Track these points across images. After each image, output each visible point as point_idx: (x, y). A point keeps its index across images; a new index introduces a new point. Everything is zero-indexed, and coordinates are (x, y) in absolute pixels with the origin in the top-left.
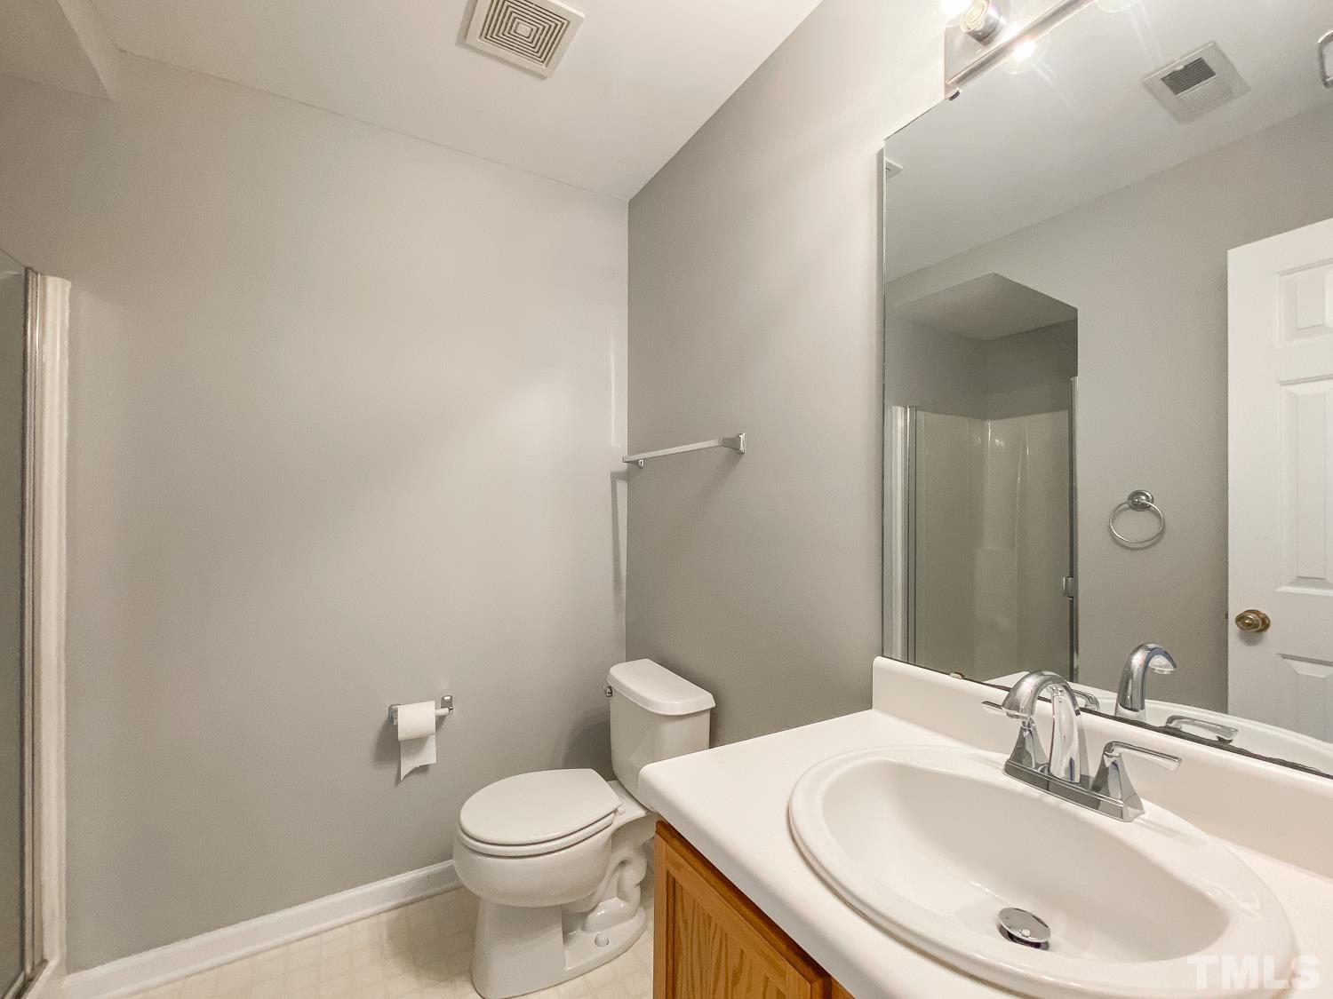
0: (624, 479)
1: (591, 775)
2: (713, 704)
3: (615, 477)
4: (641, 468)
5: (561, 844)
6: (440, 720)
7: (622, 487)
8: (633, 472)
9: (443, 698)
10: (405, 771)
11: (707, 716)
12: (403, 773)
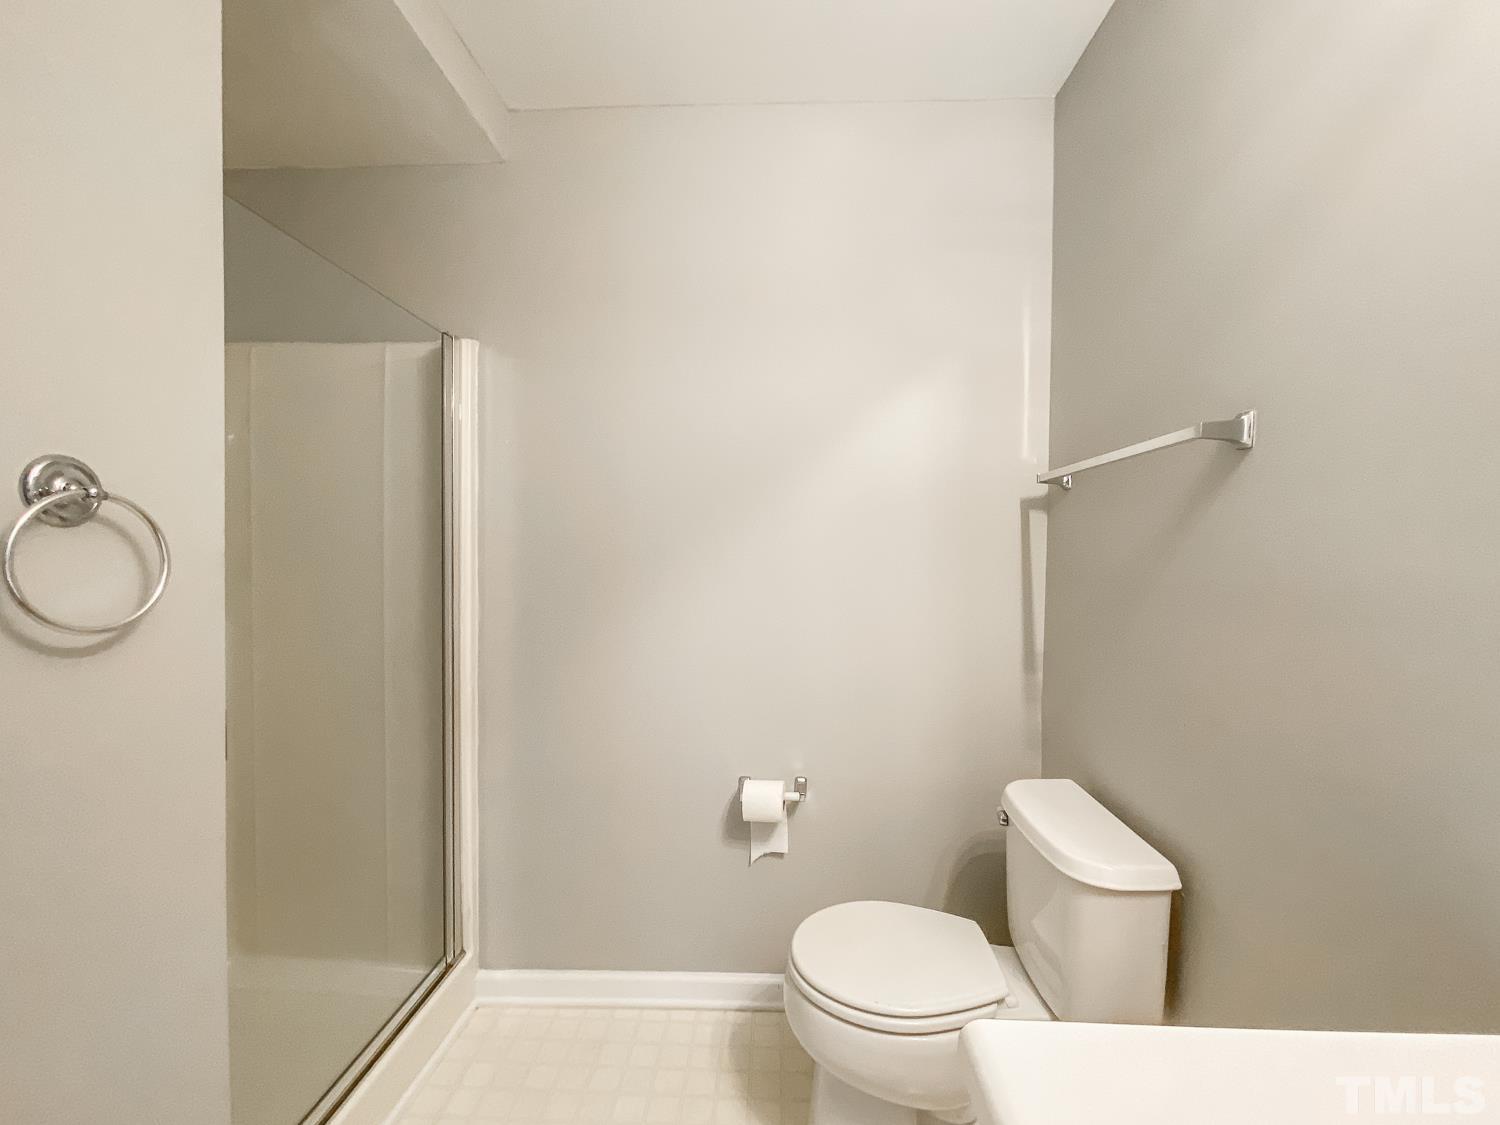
0: (1044, 509)
1: (972, 929)
2: (1178, 885)
3: (1028, 505)
4: (1067, 489)
5: (919, 1026)
6: (791, 808)
7: (1039, 521)
8: (1055, 497)
9: (796, 780)
10: (755, 855)
11: (1166, 901)
12: (753, 859)
